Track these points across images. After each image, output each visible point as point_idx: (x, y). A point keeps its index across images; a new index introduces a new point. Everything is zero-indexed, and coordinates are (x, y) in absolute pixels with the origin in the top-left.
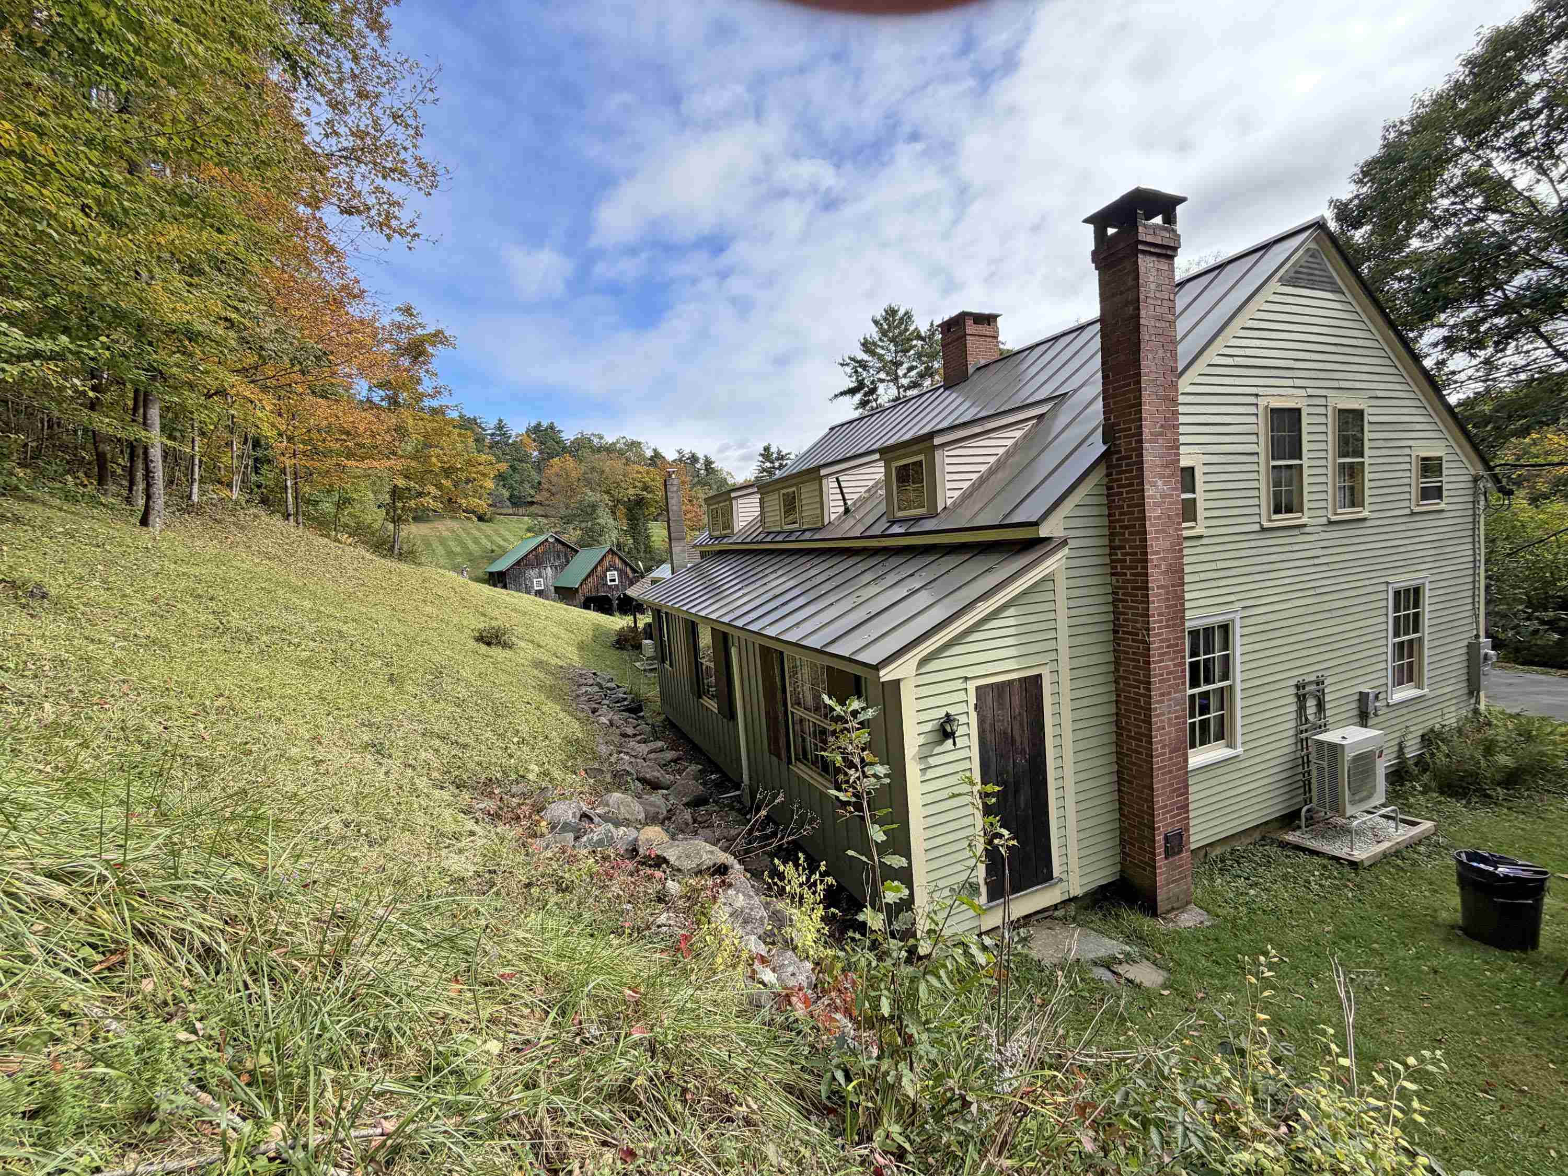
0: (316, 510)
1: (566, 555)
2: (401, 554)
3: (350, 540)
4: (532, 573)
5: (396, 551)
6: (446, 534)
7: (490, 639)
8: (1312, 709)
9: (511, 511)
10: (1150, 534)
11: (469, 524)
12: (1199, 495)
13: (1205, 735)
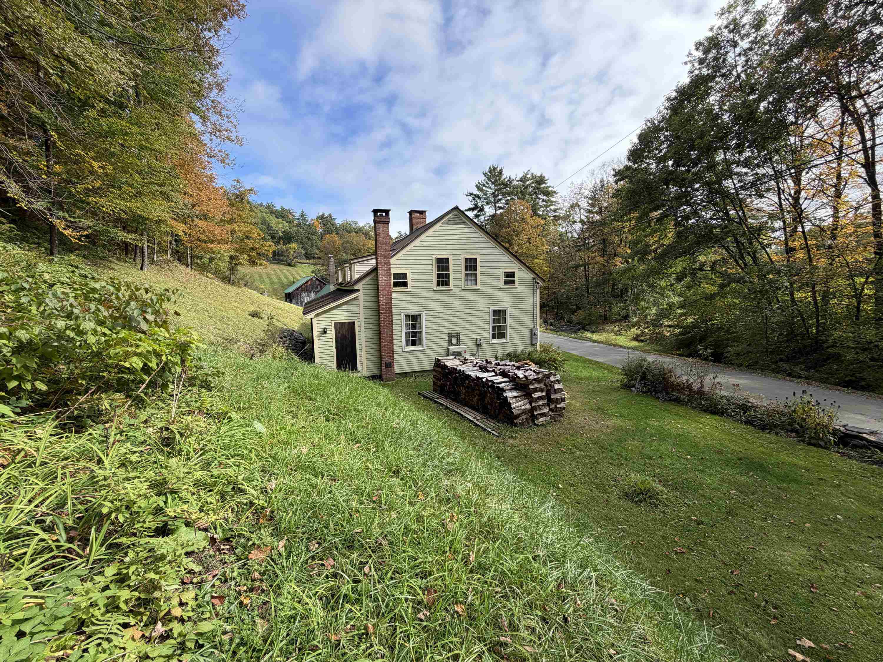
0: (200, 261)
1: (321, 286)
2: (233, 283)
3: (211, 276)
4: (304, 294)
5: (231, 281)
7: (254, 315)
8: (454, 340)
9: (306, 261)
10: (380, 289)
11: (283, 267)
12: (409, 280)
13: (413, 343)
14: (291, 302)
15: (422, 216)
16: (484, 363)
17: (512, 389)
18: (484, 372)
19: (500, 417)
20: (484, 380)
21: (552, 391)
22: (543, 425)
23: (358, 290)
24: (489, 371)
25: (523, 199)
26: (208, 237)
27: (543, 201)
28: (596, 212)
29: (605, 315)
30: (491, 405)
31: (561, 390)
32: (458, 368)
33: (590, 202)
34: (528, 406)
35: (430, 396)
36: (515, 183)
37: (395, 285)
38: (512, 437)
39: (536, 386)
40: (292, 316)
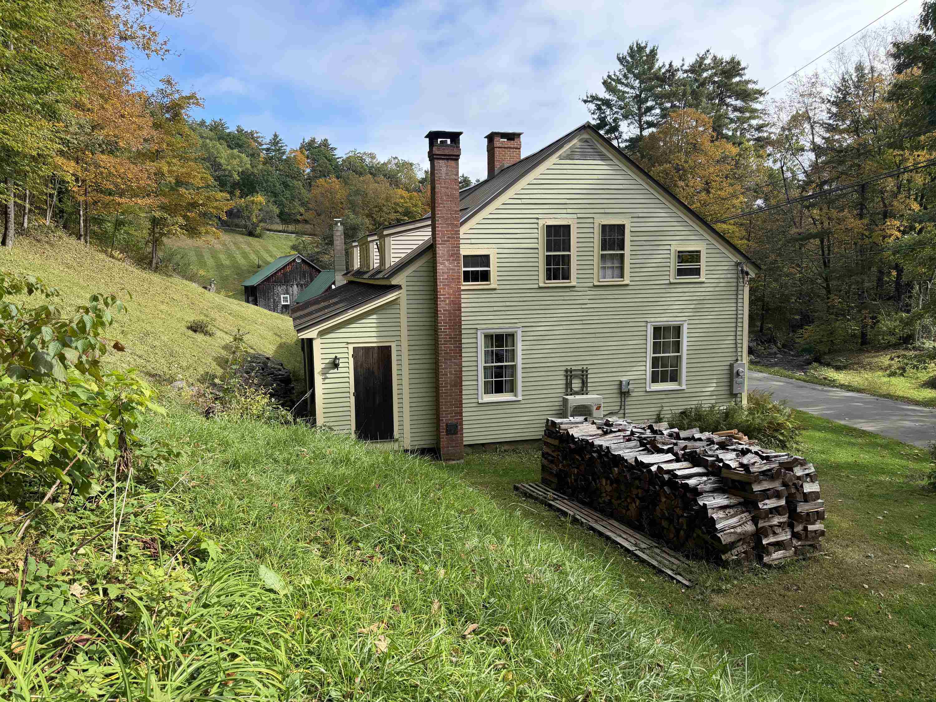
0: (100, 228)
1: (311, 274)
2: (157, 267)
3: (120, 256)
4: (280, 289)
5: (154, 265)
6: (218, 247)
7: (196, 328)
8: (576, 384)
9: (280, 227)
10: (440, 286)
11: (240, 239)
12: (493, 269)
13: (499, 388)
14: (255, 303)
15: (511, 144)
16: (648, 433)
17: (714, 491)
18: (650, 452)
19: (690, 544)
20: (654, 468)
21: (799, 497)
22: (781, 568)
23: (399, 287)
24: (661, 451)
25: (697, 106)
26: (116, 186)
27: (736, 109)
28: (847, 131)
29: (864, 335)
30: (670, 520)
31: (815, 496)
32: (597, 442)
33: (834, 110)
34: (750, 527)
35: (539, 493)
36: (680, 75)
37: (468, 277)
38: (719, 591)
39: (766, 485)
40: (262, 330)
